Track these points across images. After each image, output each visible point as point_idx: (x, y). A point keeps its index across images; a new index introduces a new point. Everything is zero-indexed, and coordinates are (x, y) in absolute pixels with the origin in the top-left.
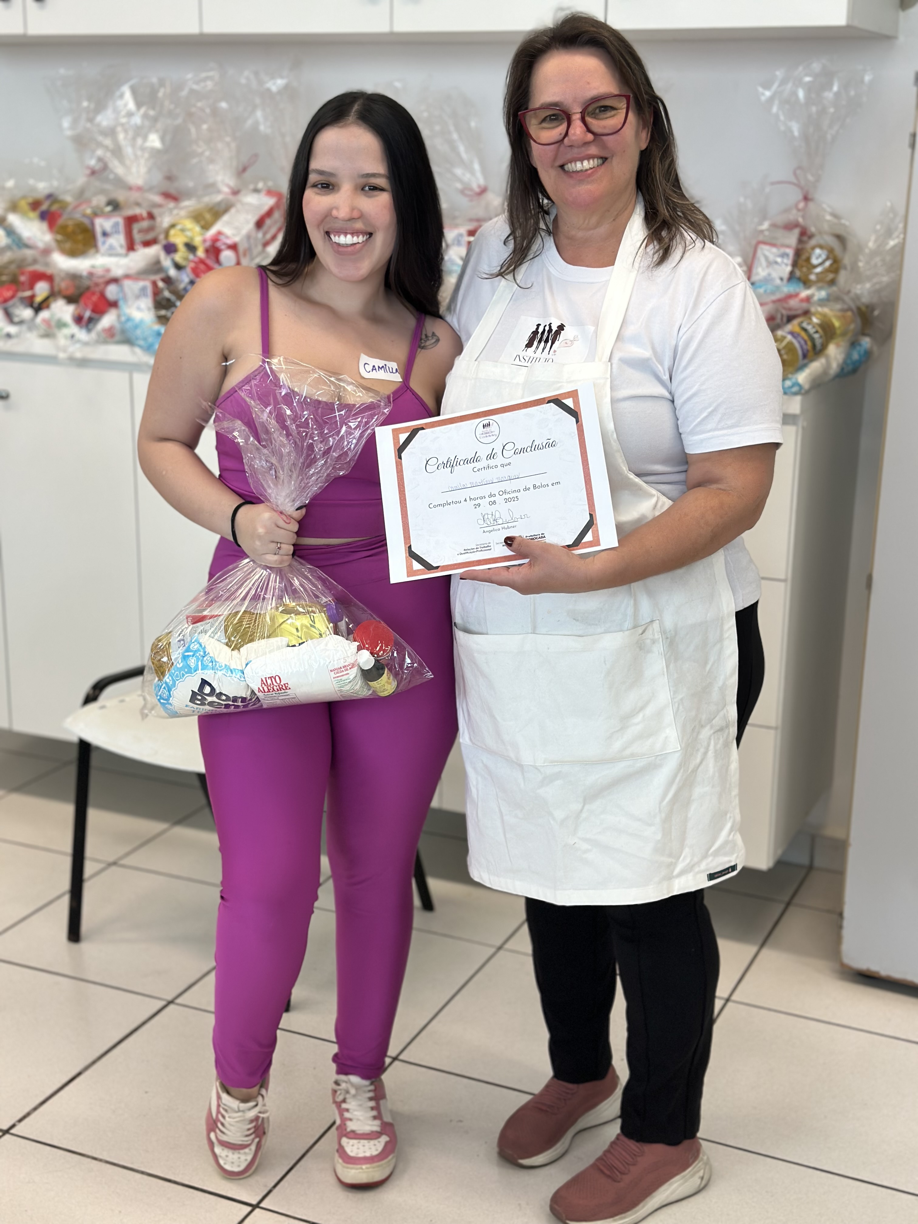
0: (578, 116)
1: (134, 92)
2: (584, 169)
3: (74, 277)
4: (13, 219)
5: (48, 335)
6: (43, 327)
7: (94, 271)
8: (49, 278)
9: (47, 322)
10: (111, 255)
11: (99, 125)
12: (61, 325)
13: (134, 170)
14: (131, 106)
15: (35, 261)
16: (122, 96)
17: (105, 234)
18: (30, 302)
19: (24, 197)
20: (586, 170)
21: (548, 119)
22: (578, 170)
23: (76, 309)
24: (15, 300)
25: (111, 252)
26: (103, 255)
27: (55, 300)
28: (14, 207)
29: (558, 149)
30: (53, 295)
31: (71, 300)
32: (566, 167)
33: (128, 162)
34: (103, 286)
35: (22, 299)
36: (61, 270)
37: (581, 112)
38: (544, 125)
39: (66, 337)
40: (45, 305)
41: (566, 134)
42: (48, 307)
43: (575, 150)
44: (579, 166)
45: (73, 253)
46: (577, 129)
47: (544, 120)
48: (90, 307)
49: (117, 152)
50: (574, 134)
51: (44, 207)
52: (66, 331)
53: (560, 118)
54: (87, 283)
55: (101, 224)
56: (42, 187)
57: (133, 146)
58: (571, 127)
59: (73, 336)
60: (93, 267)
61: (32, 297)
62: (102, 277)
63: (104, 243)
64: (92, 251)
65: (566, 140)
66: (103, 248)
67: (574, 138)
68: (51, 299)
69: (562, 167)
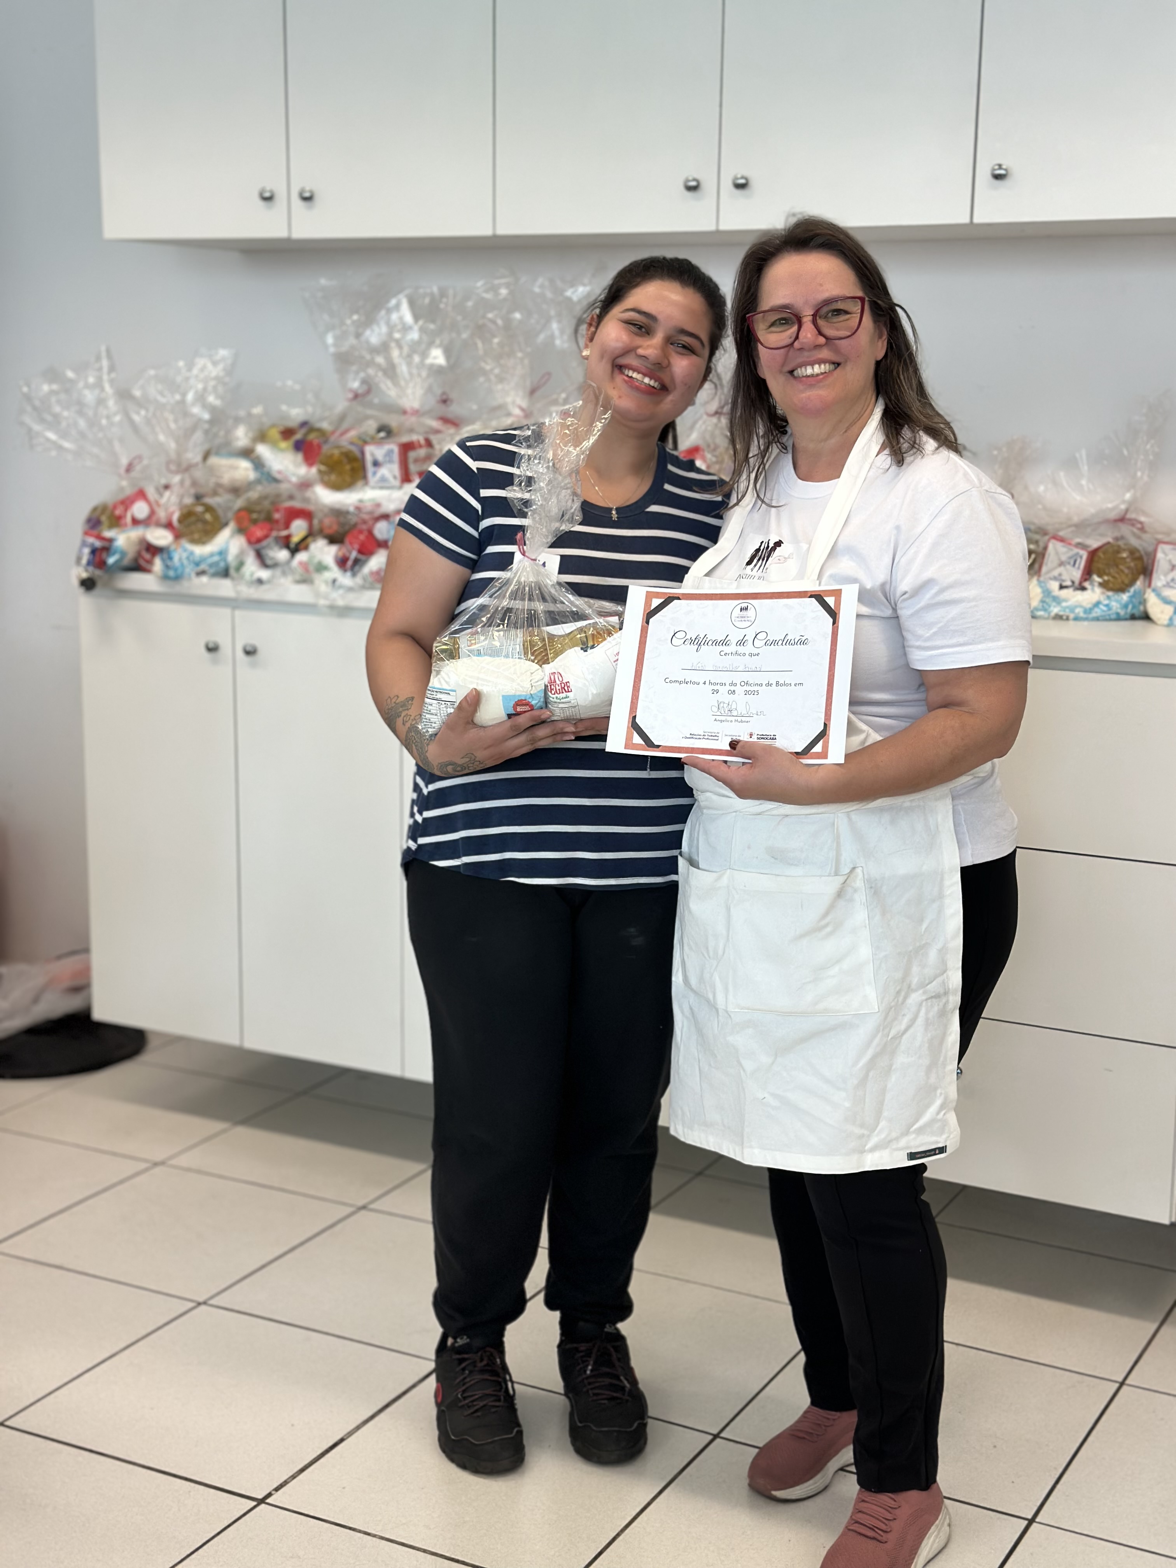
0: (810, 318)
1: (412, 304)
2: (815, 373)
3: (338, 513)
4: (262, 450)
5: (305, 580)
6: (300, 570)
7: (361, 505)
8: (307, 515)
9: (305, 566)
10: (382, 488)
11: (367, 342)
12: (321, 568)
13: (409, 391)
14: (408, 318)
15: (291, 497)
16: (398, 307)
17: (376, 464)
18: (286, 542)
19: (273, 426)
20: (818, 375)
21: (778, 322)
22: (808, 374)
23: (340, 550)
24: (270, 540)
25: (383, 484)
26: (373, 488)
27: (314, 541)
28: (262, 437)
29: (786, 355)
30: (311, 534)
31: (333, 540)
32: (795, 373)
33: (402, 383)
34: (371, 523)
35: (277, 539)
36: (325, 506)
37: (812, 315)
38: (773, 329)
39: (326, 582)
40: (303, 545)
41: (797, 338)
42: (306, 548)
43: (806, 354)
44: (809, 371)
45: (337, 487)
46: (808, 333)
47: (773, 324)
48: (356, 546)
49: (390, 371)
50: (806, 337)
51: (298, 436)
52: (328, 575)
53: (790, 322)
54: (354, 520)
55: (373, 452)
56: (296, 414)
57: (409, 364)
58: (802, 329)
59: (334, 581)
60: (361, 501)
61: (288, 538)
62: (371, 513)
63: (375, 473)
64: (360, 483)
65: (796, 344)
66: (372, 480)
67: (805, 340)
68: (309, 539)
69: (791, 372)
